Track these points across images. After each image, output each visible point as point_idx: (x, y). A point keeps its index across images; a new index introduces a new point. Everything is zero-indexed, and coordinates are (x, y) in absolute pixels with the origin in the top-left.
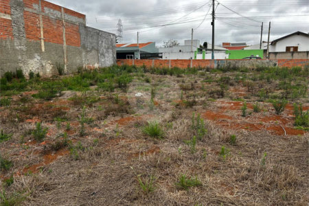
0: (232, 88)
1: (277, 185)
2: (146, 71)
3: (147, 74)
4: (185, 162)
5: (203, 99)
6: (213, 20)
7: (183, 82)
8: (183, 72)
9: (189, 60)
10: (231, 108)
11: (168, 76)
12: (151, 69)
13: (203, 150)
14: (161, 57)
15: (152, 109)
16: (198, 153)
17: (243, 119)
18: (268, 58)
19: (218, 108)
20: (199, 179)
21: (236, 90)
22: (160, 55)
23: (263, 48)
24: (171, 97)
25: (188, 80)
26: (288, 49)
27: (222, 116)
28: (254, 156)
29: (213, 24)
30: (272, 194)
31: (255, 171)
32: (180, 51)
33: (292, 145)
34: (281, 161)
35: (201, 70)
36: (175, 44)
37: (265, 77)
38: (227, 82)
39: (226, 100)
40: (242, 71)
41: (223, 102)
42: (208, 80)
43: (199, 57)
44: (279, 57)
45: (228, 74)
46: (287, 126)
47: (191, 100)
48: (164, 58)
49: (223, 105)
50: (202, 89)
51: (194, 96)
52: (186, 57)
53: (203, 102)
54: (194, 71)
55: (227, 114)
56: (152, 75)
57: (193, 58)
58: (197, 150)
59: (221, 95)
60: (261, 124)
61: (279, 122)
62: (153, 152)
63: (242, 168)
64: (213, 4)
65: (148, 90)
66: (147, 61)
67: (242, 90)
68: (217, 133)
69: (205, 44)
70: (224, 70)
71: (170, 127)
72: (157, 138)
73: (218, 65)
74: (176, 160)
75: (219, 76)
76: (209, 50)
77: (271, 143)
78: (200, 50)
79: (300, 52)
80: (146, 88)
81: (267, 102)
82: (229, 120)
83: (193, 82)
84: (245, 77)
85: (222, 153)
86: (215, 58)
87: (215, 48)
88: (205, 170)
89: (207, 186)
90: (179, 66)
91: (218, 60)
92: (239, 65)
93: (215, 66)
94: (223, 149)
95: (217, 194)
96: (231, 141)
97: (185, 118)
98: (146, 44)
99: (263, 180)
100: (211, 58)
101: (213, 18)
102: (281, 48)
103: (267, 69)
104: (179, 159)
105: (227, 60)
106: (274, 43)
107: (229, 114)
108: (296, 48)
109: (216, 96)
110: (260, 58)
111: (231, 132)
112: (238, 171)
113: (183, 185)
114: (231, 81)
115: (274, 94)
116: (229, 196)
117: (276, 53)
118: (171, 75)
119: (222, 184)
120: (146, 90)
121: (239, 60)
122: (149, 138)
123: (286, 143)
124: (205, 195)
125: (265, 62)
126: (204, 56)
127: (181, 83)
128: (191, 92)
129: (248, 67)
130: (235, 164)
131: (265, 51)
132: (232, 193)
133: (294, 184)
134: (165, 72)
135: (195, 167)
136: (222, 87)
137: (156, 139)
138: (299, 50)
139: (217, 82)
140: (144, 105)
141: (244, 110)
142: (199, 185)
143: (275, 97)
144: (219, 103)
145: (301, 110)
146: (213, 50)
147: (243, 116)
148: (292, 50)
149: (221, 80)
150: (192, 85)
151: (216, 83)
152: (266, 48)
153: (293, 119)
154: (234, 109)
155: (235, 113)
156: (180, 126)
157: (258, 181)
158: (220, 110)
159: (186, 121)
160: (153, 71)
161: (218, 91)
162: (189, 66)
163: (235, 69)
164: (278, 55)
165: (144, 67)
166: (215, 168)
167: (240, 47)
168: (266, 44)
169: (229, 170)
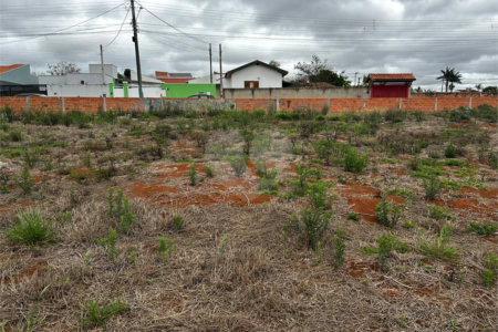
0: (174, 143)
1: (240, 279)
2: (11, 120)
3: (15, 124)
4: (98, 277)
5: (128, 164)
6: (135, 34)
7: (91, 136)
8: (91, 119)
9: (101, 99)
10: (174, 174)
11: (60, 127)
12: (24, 114)
13: (130, 250)
14: (45, 93)
15: (27, 191)
16: (121, 256)
17: (193, 189)
18: (223, 96)
19: (154, 176)
20: (124, 300)
21: (180, 146)
22: (41, 89)
23: (215, 82)
24: (69, 165)
25: (100, 132)
26: (247, 84)
27: (162, 189)
28: (210, 243)
29: (135, 39)
30: (234, 294)
31: (211, 266)
32: (82, 82)
33: (257, 218)
34: (244, 243)
35: (123, 114)
36: (73, 71)
37: (221, 124)
38: (167, 134)
39: (166, 162)
40: (188, 117)
41: (161, 167)
42: (136, 132)
43: (118, 93)
44: (237, 95)
45: (168, 122)
46: (250, 192)
47: (106, 167)
48: (50, 94)
49: (162, 170)
50: (126, 146)
51: (112, 160)
52: (95, 93)
53: (129, 170)
54: (110, 117)
55: (168, 185)
56: (28, 126)
57: (108, 96)
58: (120, 252)
59: (158, 155)
60: (217, 194)
61: (240, 187)
62: (31, 273)
63: (192, 265)
64: (133, 8)
65: (18, 154)
66: (13, 99)
67: (190, 145)
68: (153, 218)
69: (128, 73)
70: (161, 116)
71: (68, 219)
72: (41, 245)
73: (151, 107)
74: (81, 278)
75: (153, 124)
76: (134, 82)
77: (232, 219)
78: (119, 82)
79: (262, 89)
80: (14, 151)
81: (225, 161)
82: (171, 194)
83: (109, 135)
84: (193, 125)
85: (162, 248)
86: (145, 96)
87: (144, 79)
88: (135, 283)
89: (139, 309)
90: (83, 109)
91: (150, 99)
92: (183, 107)
93: (147, 108)
94: (162, 242)
95: (156, 318)
96: (176, 226)
97: (98, 200)
98: (10, 67)
99: (222, 276)
100: (138, 96)
101: (135, 30)
102: (238, 83)
103: (223, 112)
104: (87, 275)
105: (164, 99)
106: (229, 75)
107: (170, 185)
108: (256, 84)
109: (150, 157)
110: (211, 97)
111: (175, 213)
112: (187, 272)
113: (95, 320)
114: (172, 133)
115: (233, 149)
116: (175, 315)
117: (232, 90)
118: (67, 125)
119: (164, 299)
120: (13, 156)
121: (183, 99)
122: (24, 247)
123: (250, 216)
124: (136, 325)
125: (219, 103)
126: (126, 92)
127: (87, 139)
128: (107, 154)
129: (197, 110)
130: (183, 261)
131: (218, 86)
132: (178, 311)
133: (261, 273)
134: (54, 120)
135: (118, 282)
136: (160, 142)
137: (37, 248)
138: (260, 86)
139: (150, 134)
140: (11, 185)
141: (192, 176)
142: (124, 311)
143: (234, 153)
144: (154, 167)
145: (265, 168)
146: (139, 82)
147: (193, 185)
148: (252, 86)
149: (157, 130)
150: (108, 141)
151: (148, 137)
152: (218, 82)
153: (258, 181)
154: (180, 175)
155: (180, 182)
156: (88, 216)
157: (216, 279)
158: (157, 180)
159: (98, 205)
160: (28, 119)
161: (153, 149)
162: (101, 108)
163: (178, 113)
164: (235, 93)
165: (8, 111)
166: (151, 275)
167: (183, 79)
168: (218, 77)
169: (174, 274)
